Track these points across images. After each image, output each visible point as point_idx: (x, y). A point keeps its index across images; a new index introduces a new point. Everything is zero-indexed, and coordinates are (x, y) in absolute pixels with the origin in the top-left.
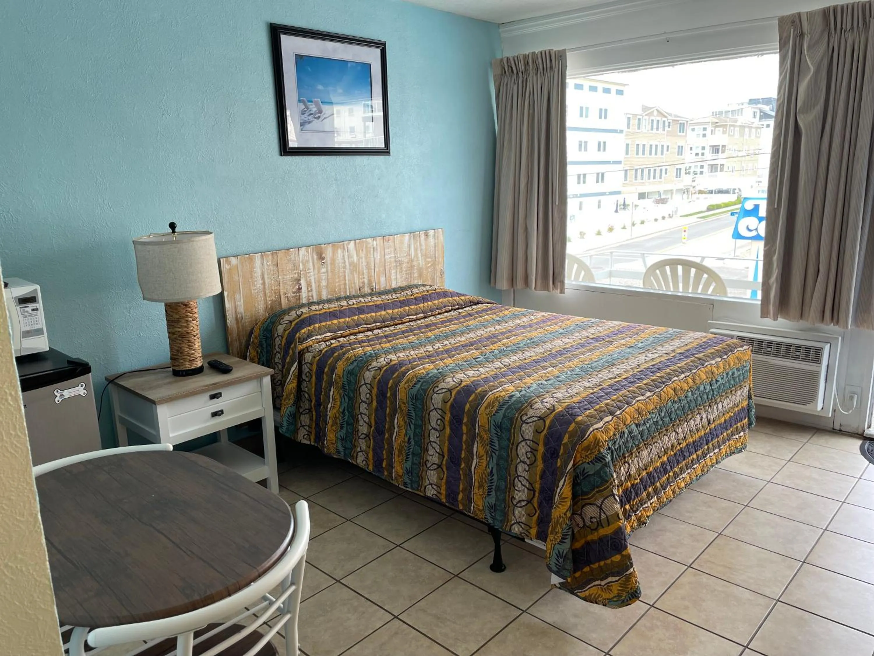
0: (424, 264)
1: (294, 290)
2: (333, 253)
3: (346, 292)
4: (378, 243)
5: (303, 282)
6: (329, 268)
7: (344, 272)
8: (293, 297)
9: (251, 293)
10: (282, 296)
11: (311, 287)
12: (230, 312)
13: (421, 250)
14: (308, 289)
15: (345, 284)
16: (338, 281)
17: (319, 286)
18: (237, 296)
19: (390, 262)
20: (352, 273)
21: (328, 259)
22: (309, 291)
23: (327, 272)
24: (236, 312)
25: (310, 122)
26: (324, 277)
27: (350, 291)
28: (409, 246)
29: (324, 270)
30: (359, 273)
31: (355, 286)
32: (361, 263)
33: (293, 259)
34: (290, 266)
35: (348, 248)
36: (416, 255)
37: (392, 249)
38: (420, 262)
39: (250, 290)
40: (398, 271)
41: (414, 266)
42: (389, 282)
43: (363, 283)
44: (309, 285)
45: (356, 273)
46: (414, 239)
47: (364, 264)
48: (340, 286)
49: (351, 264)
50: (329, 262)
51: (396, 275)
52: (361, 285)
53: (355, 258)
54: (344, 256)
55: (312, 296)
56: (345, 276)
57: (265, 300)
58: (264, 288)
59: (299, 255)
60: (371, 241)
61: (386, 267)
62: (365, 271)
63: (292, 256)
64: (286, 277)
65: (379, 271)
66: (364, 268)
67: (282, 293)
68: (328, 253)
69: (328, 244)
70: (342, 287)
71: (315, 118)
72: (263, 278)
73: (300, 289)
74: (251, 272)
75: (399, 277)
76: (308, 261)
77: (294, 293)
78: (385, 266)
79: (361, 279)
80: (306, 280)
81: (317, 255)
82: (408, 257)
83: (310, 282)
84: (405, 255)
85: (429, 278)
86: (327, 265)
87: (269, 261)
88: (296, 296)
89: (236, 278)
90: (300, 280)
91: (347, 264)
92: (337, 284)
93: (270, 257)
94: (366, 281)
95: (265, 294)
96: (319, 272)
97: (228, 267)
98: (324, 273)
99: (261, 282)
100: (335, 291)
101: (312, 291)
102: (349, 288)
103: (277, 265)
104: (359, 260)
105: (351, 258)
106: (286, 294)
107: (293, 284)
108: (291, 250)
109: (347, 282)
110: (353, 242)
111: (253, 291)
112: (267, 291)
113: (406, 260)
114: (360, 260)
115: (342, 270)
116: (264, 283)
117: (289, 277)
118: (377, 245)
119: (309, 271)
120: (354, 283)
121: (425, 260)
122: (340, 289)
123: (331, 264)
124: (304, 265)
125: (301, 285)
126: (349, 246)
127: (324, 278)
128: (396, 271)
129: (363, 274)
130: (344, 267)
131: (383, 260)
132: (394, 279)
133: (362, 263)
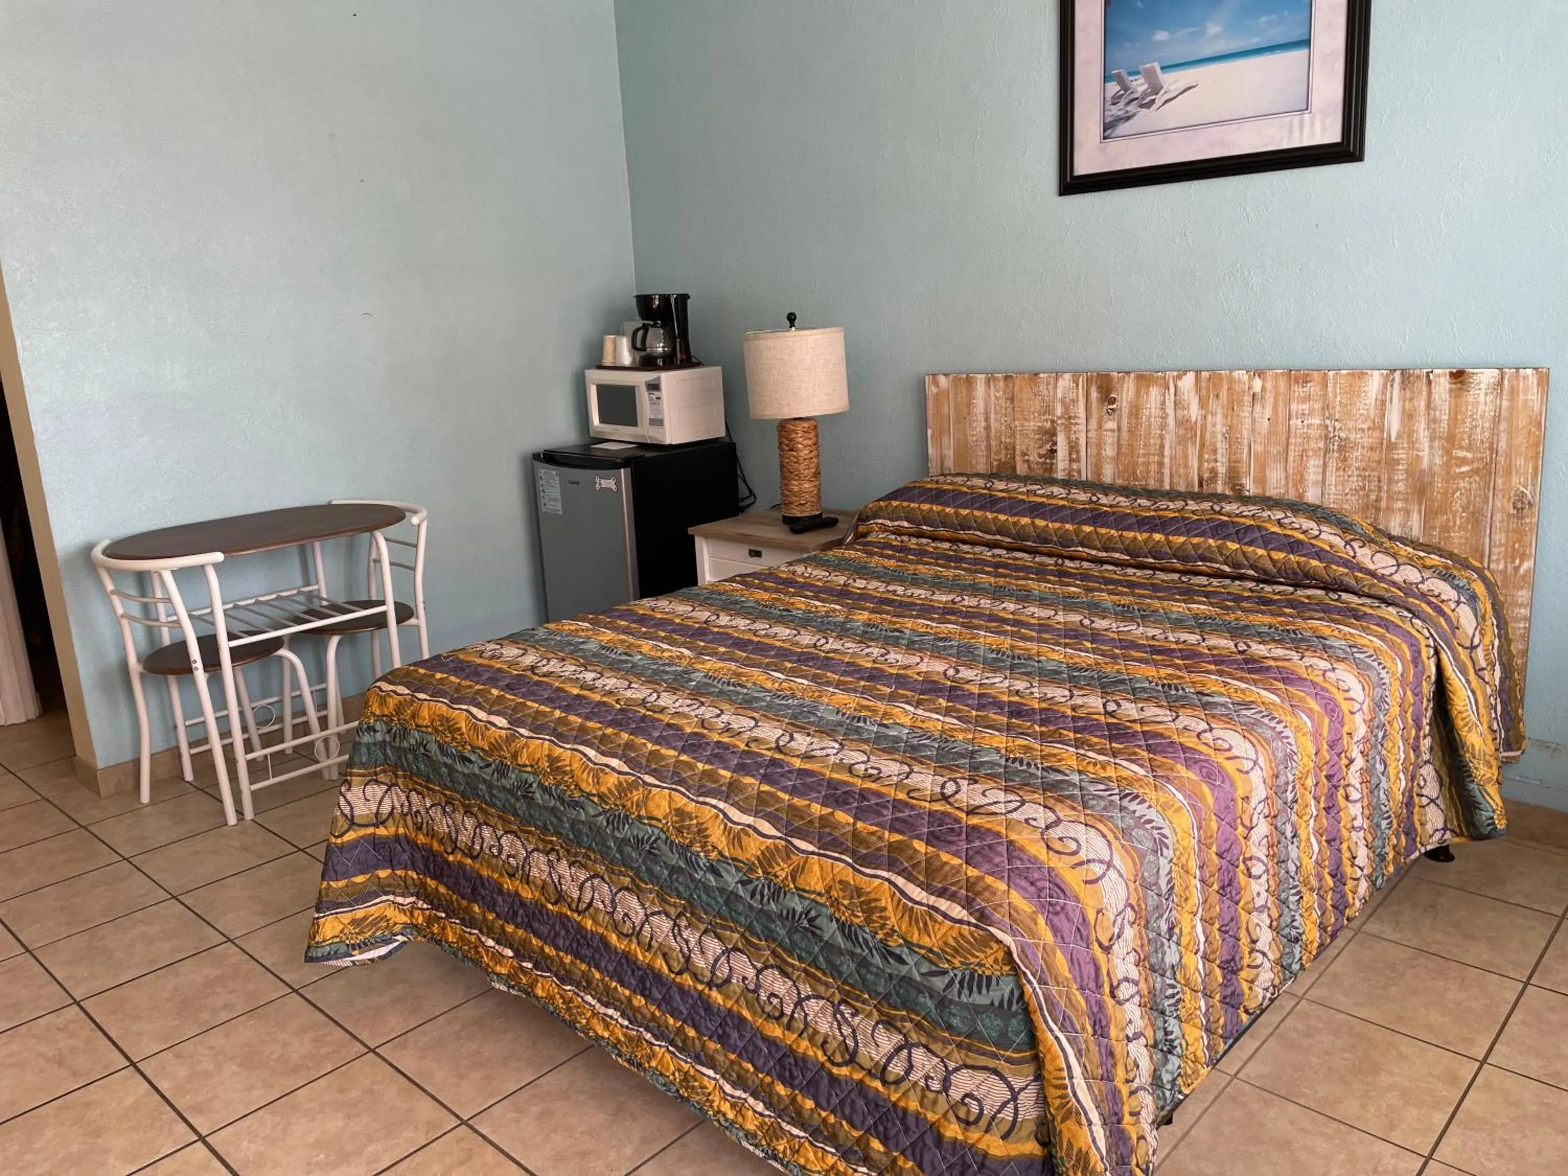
0: (1438, 461)
1: (1042, 452)
2: (1138, 392)
3: (1161, 481)
4: (1269, 385)
5: (1061, 440)
6: (1125, 423)
7: (1162, 437)
8: (1038, 463)
9: (966, 439)
10: (1018, 458)
11: (1078, 452)
12: (934, 463)
13: (1432, 422)
14: (1070, 454)
15: (1161, 464)
16: (1144, 455)
17: (1099, 454)
18: (945, 440)
19: (1307, 437)
20: (1182, 441)
21: (1124, 404)
22: (1071, 460)
23: (1119, 429)
24: (942, 465)
25: (1128, 118)
26: (1110, 438)
27: (1171, 484)
28: (1382, 405)
29: (1111, 425)
30: (1202, 445)
31: (1187, 475)
32: (1209, 426)
33: (1045, 392)
34: (1037, 405)
35: (1176, 387)
36: (1408, 433)
37: (1317, 406)
38: (1425, 454)
39: (965, 434)
40: (1332, 465)
41: (1397, 462)
42: (1295, 485)
43: (1213, 471)
44: (1073, 447)
45: (1194, 444)
46: (1403, 387)
47: (1220, 429)
48: (1147, 464)
49: (1182, 423)
50: (1125, 412)
51: (1324, 472)
52: (1206, 476)
53: (1194, 412)
54: (1163, 403)
55: (1079, 472)
56: (1162, 446)
57: (988, 456)
58: (988, 436)
59: (1055, 387)
60: (1246, 377)
61: (1291, 447)
62: (1222, 447)
63: (1043, 387)
64: (1026, 424)
65: (1266, 452)
66: (1220, 436)
67: (1018, 452)
68: (1126, 393)
69: (1128, 373)
70: (1153, 468)
71: (1142, 106)
72: (987, 419)
73: (1053, 452)
74: (969, 405)
75: (1331, 479)
76: (1075, 401)
77: (1041, 456)
78: (1288, 444)
79: (1208, 461)
80: (1068, 438)
81: (1099, 392)
82: (1376, 434)
83: (1077, 444)
84: (1365, 426)
85: (1457, 507)
86: (1121, 415)
87: (998, 392)
88: (1044, 463)
89: (945, 410)
90: (1055, 434)
91: (1171, 421)
92: (1141, 460)
93: (1001, 383)
94: (1222, 469)
95: (989, 447)
96: (1100, 426)
97: (935, 390)
98: (1112, 431)
99: (983, 424)
100: (1134, 473)
101: (1078, 460)
102: (1171, 476)
103: (1012, 399)
104: (1205, 418)
105: (1183, 408)
106: (1025, 454)
107: (1041, 439)
108: (1042, 375)
109: (1167, 461)
110: (1191, 376)
111: (969, 438)
112: (993, 443)
113: (1367, 442)
114: (1209, 417)
115: (1156, 432)
116: (988, 428)
117: (1032, 425)
118: (1263, 388)
119: (1077, 421)
120: (1186, 467)
121: (1448, 452)
122: (1148, 472)
123: (1130, 415)
124: (1066, 408)
125: (1055, 444)
126: (1180, 383)
127: (1110, 440)
128: (1325, 465)
129: (1215, 451)
130: (1163, 426)
131: (1282, 429)
132: (1316, 483)
133: (1214, 425)
